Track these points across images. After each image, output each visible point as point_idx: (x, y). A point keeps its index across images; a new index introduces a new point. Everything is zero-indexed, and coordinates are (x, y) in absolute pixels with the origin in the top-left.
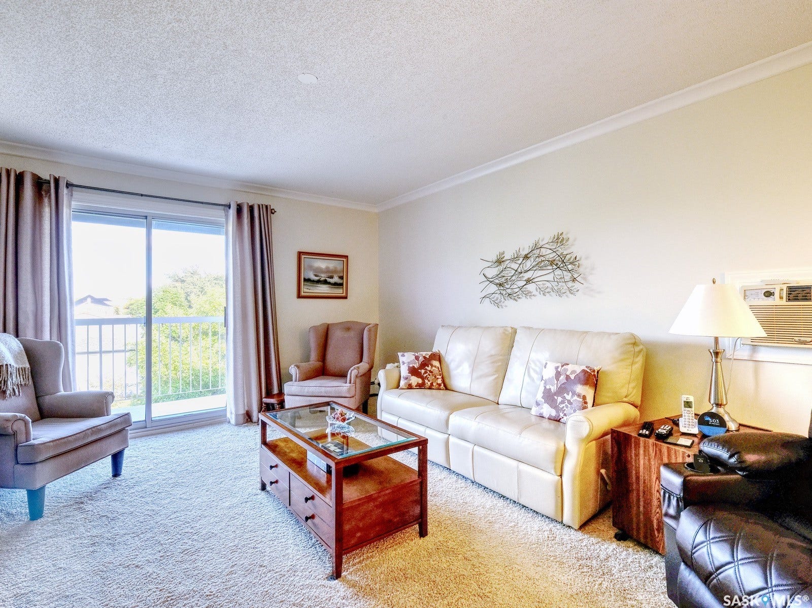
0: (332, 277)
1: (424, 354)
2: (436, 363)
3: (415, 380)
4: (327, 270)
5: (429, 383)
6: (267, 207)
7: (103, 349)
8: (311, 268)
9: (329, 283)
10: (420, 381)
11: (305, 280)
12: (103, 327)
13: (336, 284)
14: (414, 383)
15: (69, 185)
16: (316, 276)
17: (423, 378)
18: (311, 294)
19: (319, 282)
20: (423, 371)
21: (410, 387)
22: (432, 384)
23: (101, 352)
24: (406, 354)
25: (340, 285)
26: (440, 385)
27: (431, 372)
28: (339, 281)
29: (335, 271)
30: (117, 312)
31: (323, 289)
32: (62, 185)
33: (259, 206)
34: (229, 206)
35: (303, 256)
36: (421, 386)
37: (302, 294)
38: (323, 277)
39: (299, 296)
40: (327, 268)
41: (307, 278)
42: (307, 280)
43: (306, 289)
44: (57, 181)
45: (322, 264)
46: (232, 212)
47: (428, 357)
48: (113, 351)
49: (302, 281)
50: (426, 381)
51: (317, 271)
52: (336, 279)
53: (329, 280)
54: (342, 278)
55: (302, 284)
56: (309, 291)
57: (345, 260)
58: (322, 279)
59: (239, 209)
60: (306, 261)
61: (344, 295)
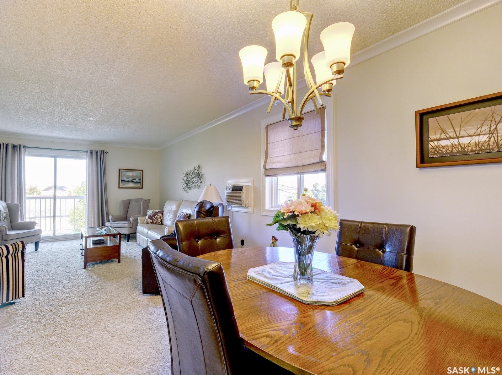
0: (135, 179)
1: (156, 211)
2: (160, 215)
3: (150, 221)
4: (133, 176)
5: (155, 222)
6: (103, 151)
7: (41, 216)
8: (125, 175)
9: (134, 182)
10: (151, 221)
11: (122, 180)
12: (42, 200)
13: (137, 182)
14: (149, 222)
16: (127, 179)
17: (153, 220)
18: (125, 187)
19: (128, 181)
20: (153, 217)
21: (148, 223)
22: (156, 222)
23: (40, 217)
24: (150, 211)
25: (139, 183)
26: (159, 223)
27: (156, 217)
28: (139, 181)
29: (137, 177)
30: (70, 194)
31: (131, 185)
32: (22, 147)
33: (100, 151)
34: (87, 151)
35: (121, 171)
36: (152, 223)
37: (121, 187)
39: (119, 188)
40: (133, 175)
41: (123, 180)
42: (123, 181)
43: (122, 185)
45: (130, 174)
46: (89, 153)
47: (157, 212)
48: (45, 217)
49: (121, 181)
50: (154, 221)
51: (128, 177)
52: (137, 180)
53: (133, 180)
54: (140, 179)
55: (121, 182)
56: (123, 185)
57: (141, 172)
58: (130, 180)
59: (91, 152)
60: (123, 173)
61: (141, 187)
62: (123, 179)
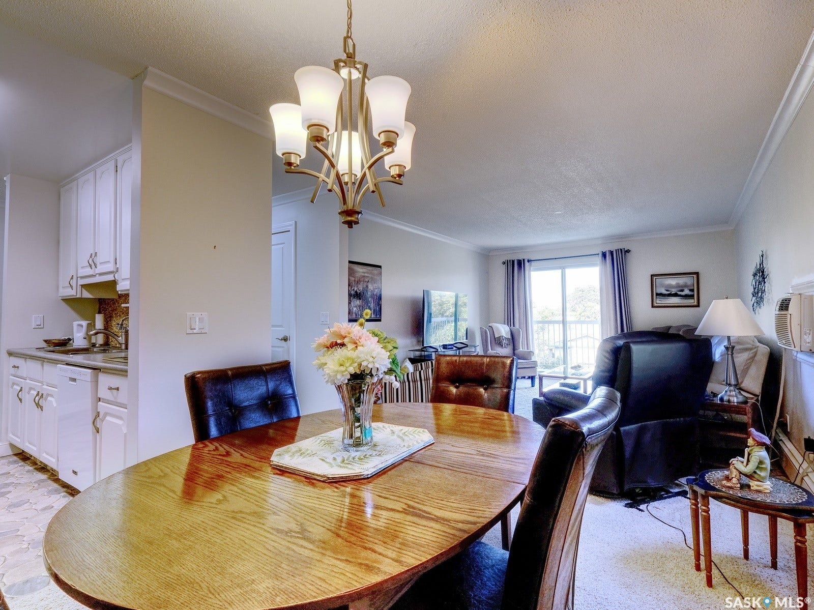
0: (682, 291)
4: (678, 286)
6: (621, 250)
8: (662, 285)
9: (680, 295)
11: (657, 294)
13: (686, 296)
15: (528, 261)
16: (667, 291)
18: (662, 305)
19: (670, 295)
25: (692, 296)
28: (690, 293)
29: (686, 286)
32: (526, 261)
33: (616, 250)
34: (598, 254)
35: (655, 278)
37: (655, 304)
38: (674, 291)
39: (653, 307)
40: (678, 284)
42: (659, 295)
43: (659, 301)
44: (524, 260)
45: (673, 282)
46: (600, 257)
49: (655, 295)
51: (669, 287)
52: (687, 292)
53: (680, 293)
54: (692, 290)
55: (655, 298)
56: (661, 302)
57: (695, 276)
58: (673, 293)
59: (604, 255)
60: (659, 281)
61: (696, 303)
62: (659, 292)
